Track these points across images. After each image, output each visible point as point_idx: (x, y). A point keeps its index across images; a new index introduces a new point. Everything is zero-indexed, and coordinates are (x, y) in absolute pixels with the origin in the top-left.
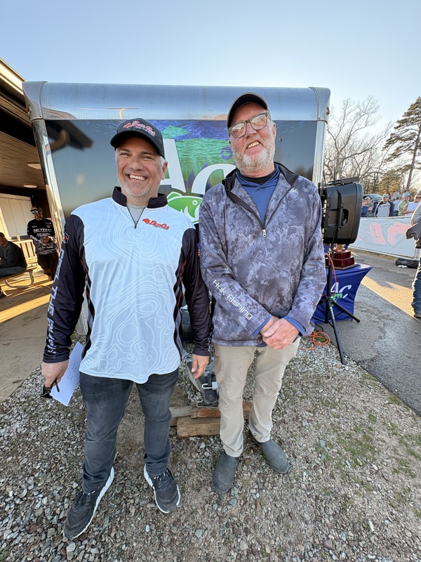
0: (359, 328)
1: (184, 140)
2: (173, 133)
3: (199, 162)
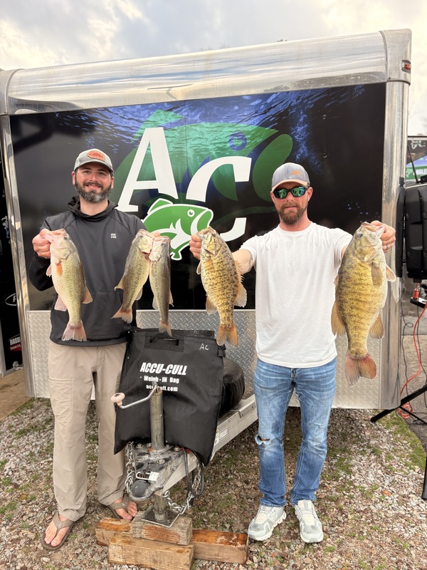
1: (176, 128)
2: (161, 120)
3: (198, 155)
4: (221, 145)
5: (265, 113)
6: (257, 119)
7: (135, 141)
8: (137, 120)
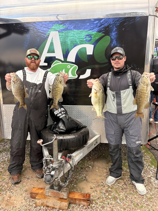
1: (63, 32)
2: (57, 28)
3: (72, 43)
4: (81, 40)
5: (100, 26)
6: (96, 29)
7: (46, 37)
8: (47, 28)
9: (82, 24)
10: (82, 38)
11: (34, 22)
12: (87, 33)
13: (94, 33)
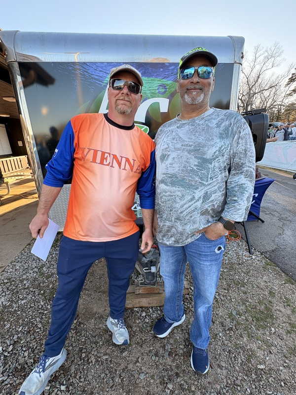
0: (263, 227)
4: (153, 91)
7: (104, 85)
8: (105, 72)
9: (154, 69)
10: (154, 88)
11: (85, 63)
12: (161, 82)
13: (169, 82)
